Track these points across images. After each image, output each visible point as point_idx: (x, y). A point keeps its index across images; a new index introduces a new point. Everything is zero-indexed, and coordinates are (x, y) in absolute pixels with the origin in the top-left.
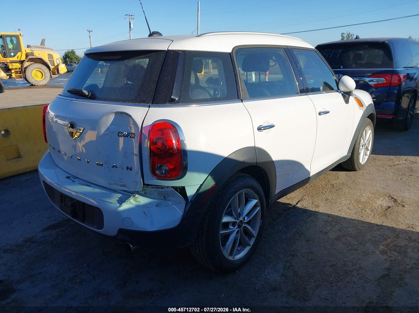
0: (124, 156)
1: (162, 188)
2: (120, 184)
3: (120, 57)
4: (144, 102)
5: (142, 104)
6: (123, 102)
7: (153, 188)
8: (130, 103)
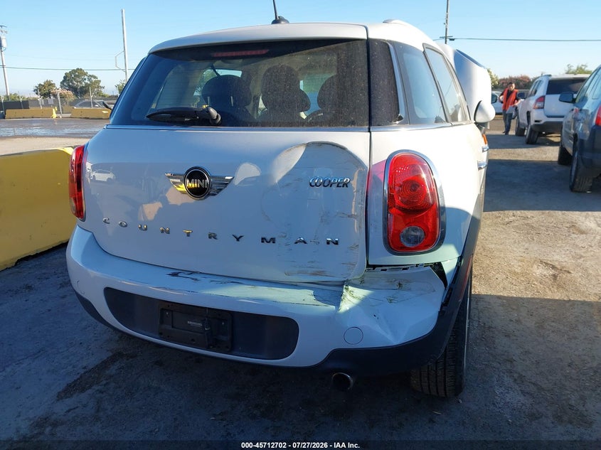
0: (322, 221)
1: (404, 269)
2: (310, 270)
3: (264, 52)
4: (353, 123)
5: (349, 126)
6: (307, 126)
7: (385, 270)
8: (324, 127)
